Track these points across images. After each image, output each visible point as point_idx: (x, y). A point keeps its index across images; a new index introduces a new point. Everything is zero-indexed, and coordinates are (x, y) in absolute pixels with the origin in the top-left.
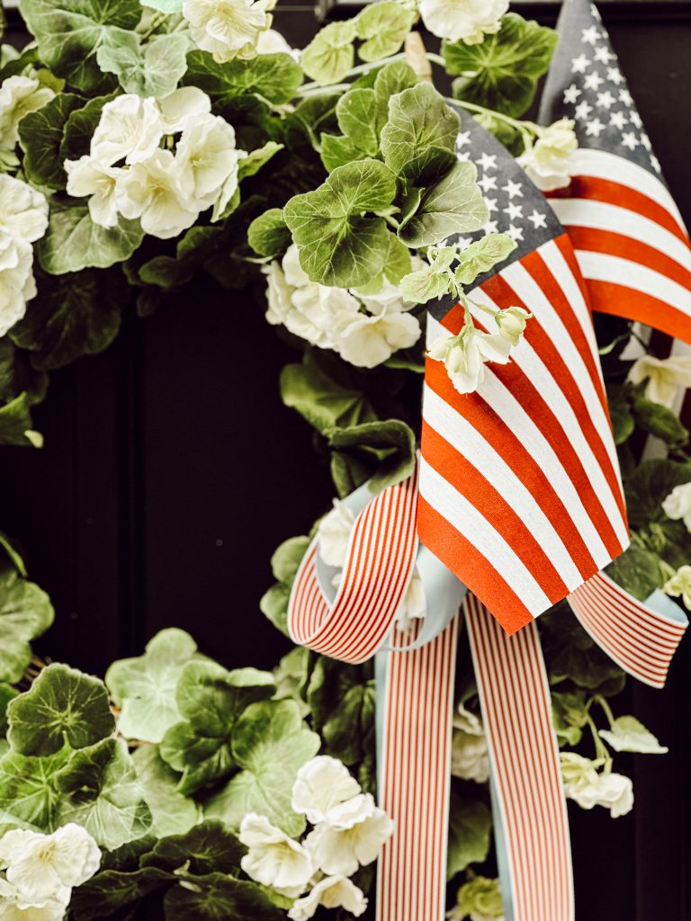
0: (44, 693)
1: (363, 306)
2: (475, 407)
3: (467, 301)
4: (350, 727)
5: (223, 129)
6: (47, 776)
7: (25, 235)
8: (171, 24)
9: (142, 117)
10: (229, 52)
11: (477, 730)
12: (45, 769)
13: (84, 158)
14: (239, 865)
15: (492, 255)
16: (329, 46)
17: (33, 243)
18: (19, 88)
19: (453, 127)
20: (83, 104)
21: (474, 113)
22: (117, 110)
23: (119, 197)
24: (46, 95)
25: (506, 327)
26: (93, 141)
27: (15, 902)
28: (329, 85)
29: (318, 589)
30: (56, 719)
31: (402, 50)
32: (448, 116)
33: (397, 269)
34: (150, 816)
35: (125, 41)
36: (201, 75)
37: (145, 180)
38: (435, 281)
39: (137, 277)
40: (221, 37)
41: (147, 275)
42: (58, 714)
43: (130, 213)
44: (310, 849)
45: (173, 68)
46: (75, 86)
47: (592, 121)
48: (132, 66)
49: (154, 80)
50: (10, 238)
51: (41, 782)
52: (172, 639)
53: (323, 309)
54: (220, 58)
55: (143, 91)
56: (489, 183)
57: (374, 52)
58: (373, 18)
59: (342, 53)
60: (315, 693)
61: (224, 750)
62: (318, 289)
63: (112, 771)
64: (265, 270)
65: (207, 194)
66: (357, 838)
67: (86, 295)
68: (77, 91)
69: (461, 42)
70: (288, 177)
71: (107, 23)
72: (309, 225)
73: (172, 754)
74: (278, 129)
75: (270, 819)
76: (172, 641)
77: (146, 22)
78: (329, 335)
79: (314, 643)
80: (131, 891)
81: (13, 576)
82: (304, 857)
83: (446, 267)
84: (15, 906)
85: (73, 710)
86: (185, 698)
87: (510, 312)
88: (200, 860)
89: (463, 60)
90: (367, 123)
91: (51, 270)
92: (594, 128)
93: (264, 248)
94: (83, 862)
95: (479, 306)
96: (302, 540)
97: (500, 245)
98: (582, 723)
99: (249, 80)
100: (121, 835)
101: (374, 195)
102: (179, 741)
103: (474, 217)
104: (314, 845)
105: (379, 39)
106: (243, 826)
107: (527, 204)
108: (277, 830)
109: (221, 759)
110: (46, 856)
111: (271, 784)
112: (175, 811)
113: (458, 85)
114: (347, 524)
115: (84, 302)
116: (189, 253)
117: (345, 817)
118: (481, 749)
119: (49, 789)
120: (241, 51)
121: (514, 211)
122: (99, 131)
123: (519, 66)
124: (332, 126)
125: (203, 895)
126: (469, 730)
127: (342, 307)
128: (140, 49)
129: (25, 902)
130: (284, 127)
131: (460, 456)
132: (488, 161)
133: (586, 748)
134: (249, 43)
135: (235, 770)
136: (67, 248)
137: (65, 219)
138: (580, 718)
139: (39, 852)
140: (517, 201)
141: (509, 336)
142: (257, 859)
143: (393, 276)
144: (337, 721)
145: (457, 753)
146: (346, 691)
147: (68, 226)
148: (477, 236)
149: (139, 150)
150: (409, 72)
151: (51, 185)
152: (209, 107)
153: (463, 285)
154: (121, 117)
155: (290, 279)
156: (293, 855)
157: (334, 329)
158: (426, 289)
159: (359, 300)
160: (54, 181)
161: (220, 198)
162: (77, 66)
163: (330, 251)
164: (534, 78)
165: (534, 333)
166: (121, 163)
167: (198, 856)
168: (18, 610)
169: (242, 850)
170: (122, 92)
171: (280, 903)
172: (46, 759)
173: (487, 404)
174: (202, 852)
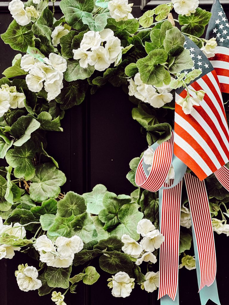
0: (67, 199)
1: (157, 90)
2: (190, 118)
3: (188, 89)
4: (151, 211)
5: (118, 40)
6: (67, 223)
7: (61, 71)
8: (101, 11)
9: (95, 37)
10: (120, 19)
11: (188, 212)
12: (67, 221)
13: (79, 49)
14: (121, 249)
15: (195, 75)
16: (147, 17)
17: (63, 73)
18: (59, 29)
19: (183, 40)
20: (77, 34)
21: (188, 36)
22: (88, 35)
23: (89, 59)
24: (66, 31)
25: (199, 95)
26: (81, 44)
27: (59, 258)
28: (146, 28)
29: (143, 171)
30: (70, 207)
31: (167, 18)
32: (182, 37)
33: (167, 80)
34: (97, 234)
35: (89, 16)
36: (111, 25)
37: (96, 55)
38: (179, 83)
39: (91, 82)
40: (118, 14)
41: (94, 82)
42: (71, 206)
43: (92, 64)
44: (142, 245)
45: (103, 23)
46: (75, 29)
47: (221, 38)
48: (92, 23)
49: (98, 27)
50: (57, 72)
51: (65, 225)
52: (100, 187)
53: (146, 91)
54: (117, 20)
55: (95, 30)
56: (192, 56)
57: (159, 18)
58: (159, 9)
59: (150, 19)
60: (142, 201)
61: (116, 217)
62: (144, 86)
63: (86, 222)
64: (129, 80)
65: (113, 59)
66: (155, 242)
67: (76, 88)
68: (76, 30)
69: (185, 16)
70: (134, 54)
71: (83, 11)
72: (143, 67)
73: (102, 218)
74: (132, 41)
75: (130, 236)
76: (100, 188)
77: (95, 10)
78: (147, 99)
79: (143, 186)
80: (90, 256)
81: (55, 168)
82: (140, 246)
83: (182, 79)
84: (60, 259)
85: (75, 205)
86: (106, 202)
87: (200, 91)
88: (110, 247)
89: (184, 21)
90: (159, 39)
91: (68, 80)
92: (222, 40)
93: (129, 74)
94: (79, 246)
95: (191, 90)
96: (138, 158)
97: (197, 73)
98: (218, 210)
99: (124, 27)
100: (89, 239)
101: (161, 59)
102: (104, 214)
103: (189, 65)
104: (143, 243)
105: (161, 15)
106: (122, 238)
107: (203, 61)
108: (132, 239)
109: (115, 220)
110: (68, 244)
111: (130, 227)
112: (102, 234)
113: (182, 28)
114: (152, 152)
115: (75, 90)
116: (107, 76)
117: (152, 235)
118: (189, 218)
119: (68, 227)
120: (124, 18)
121: (200, 64)
122: (83, 41)
123: (200, 22)
124: (148, 40)
125: (110, 258)
126: (185, 212)
127: (151, 91)
128: (93, 18)
129: (62, 258)
130: (134, 40)
131: (186, 132)
132: (192, 49)
133: (219, 217)
134: (126, 16)
135: (119, 223)
136: (72, 74)
137: (72, 66)
138: (218, 209)
139: (66, 244)
140: (200, 60)
141: (199, 98)
142: (126, 247)
143: (166, 82)
144: (148, 210)
145: (182, 219)
146: (150, 201)
147: (73, 68)
148: (189, 71)
149: (95, 46)
150: (170, 24)
151: (68, 56)
152: (113, 34)
153: (187, 84)
154: (89, 37)
155: (136, 83)
156: (136, 247)
157: (149, 97)
158: (176, 85)
159: (156, 89)
160: (69, 55)
161: (117, 60)
162: (76, 23)
163: (148, 75)
164: (204, 26)
165: (206, 98)
166: (89, 50)
167: (109, 246)
168: (57, 178)
169: (122, 244)
170: (89, 30)
171: (133, 260)
172: (67, 218)
173: (193, 118)
174: (111, 245)
